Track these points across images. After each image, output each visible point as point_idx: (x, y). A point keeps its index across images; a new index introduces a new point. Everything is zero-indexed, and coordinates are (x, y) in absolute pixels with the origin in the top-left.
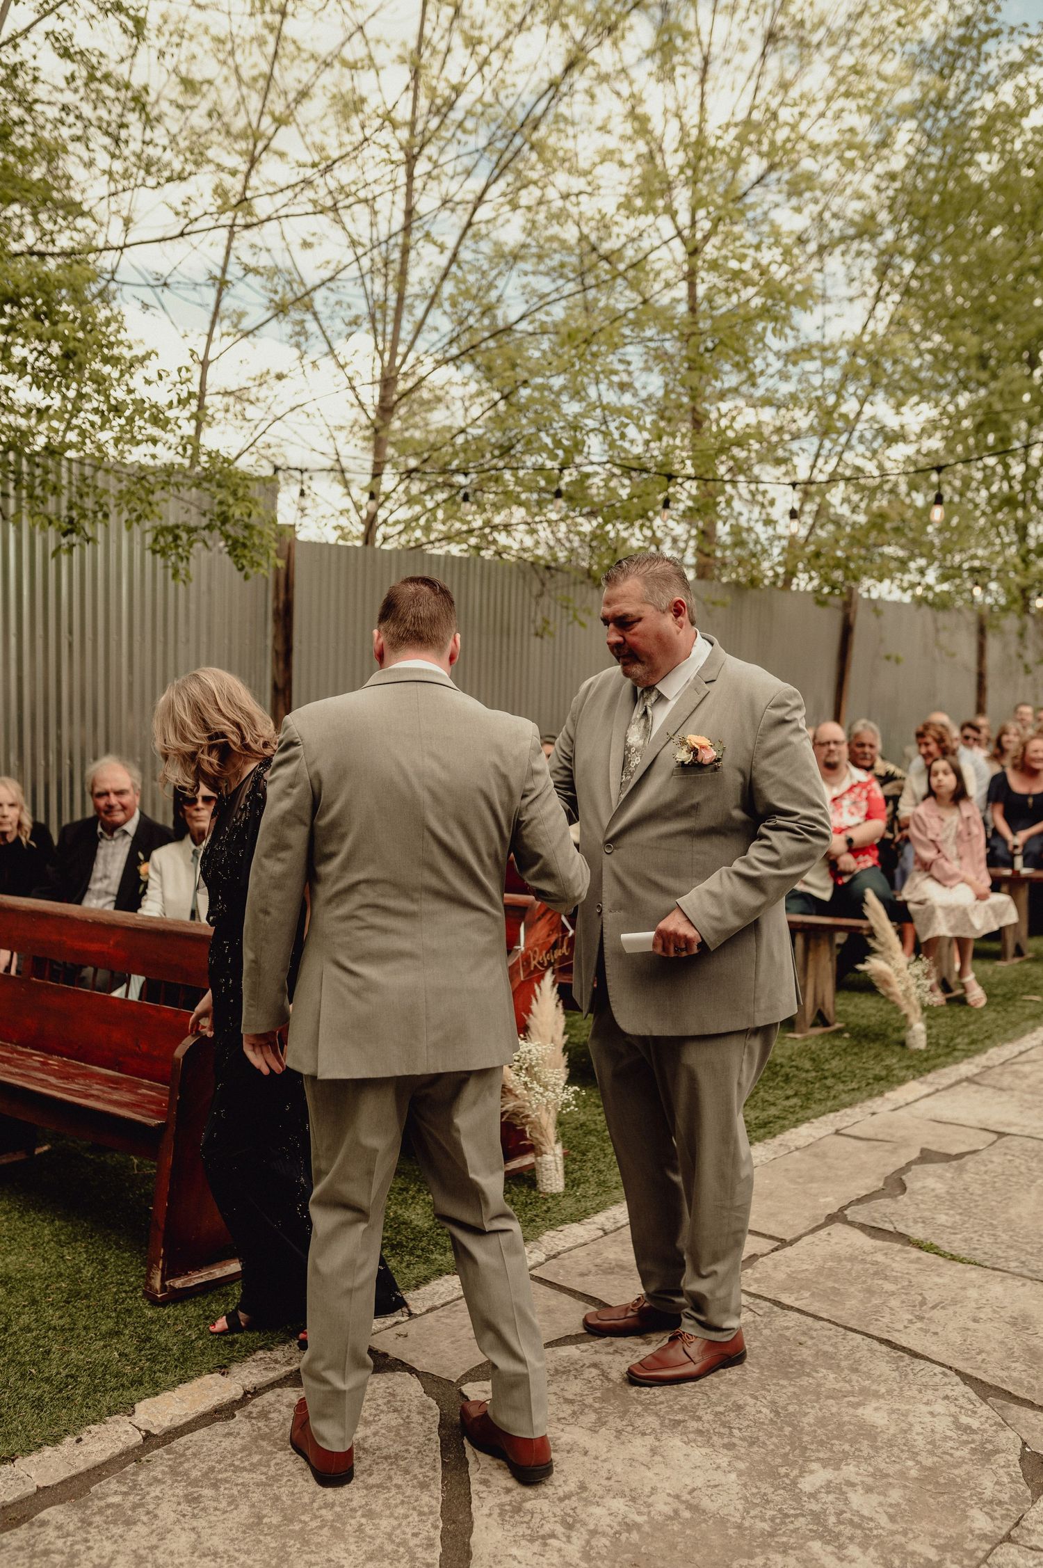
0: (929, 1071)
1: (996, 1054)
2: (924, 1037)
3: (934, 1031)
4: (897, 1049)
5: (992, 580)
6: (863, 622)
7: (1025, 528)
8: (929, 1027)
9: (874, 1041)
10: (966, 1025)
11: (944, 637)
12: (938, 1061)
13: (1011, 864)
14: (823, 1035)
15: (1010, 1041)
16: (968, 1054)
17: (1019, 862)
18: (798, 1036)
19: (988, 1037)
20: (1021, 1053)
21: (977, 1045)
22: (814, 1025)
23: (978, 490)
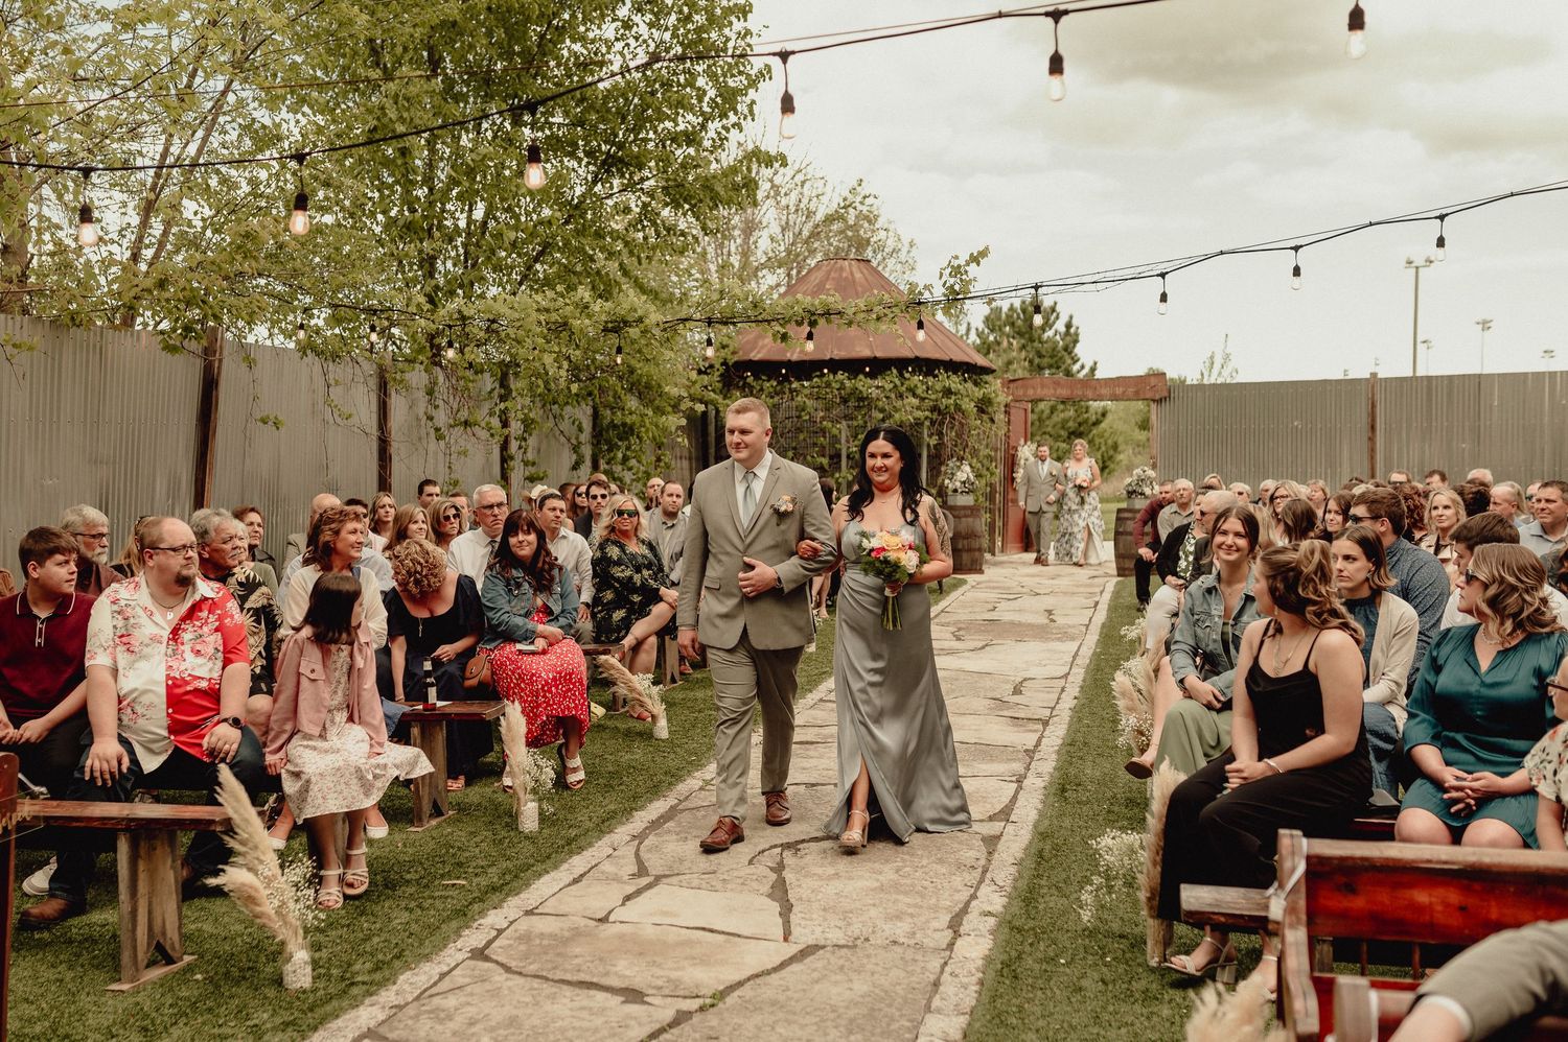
0: (315, 1029)
1: (411, 981)
2: (309, 969)
3: (324, 954)
4: (271, 993)
5: (392, 325)
6: (231, 373)
7: (432, 265)
8: (316, 947)
9: (237, 983)
10: (367, 939)
11: (336, 392)
12: (328, 1008)
13: (425, 698)
14: (162, 982)
15: (427, 957)
16: (372, 988)
17: (432, 692)
18: (125, 987)
19: (398, 957)
20: (443, 976)
21: (384, 970)
22: (151, 964)
23: (373, 214)
